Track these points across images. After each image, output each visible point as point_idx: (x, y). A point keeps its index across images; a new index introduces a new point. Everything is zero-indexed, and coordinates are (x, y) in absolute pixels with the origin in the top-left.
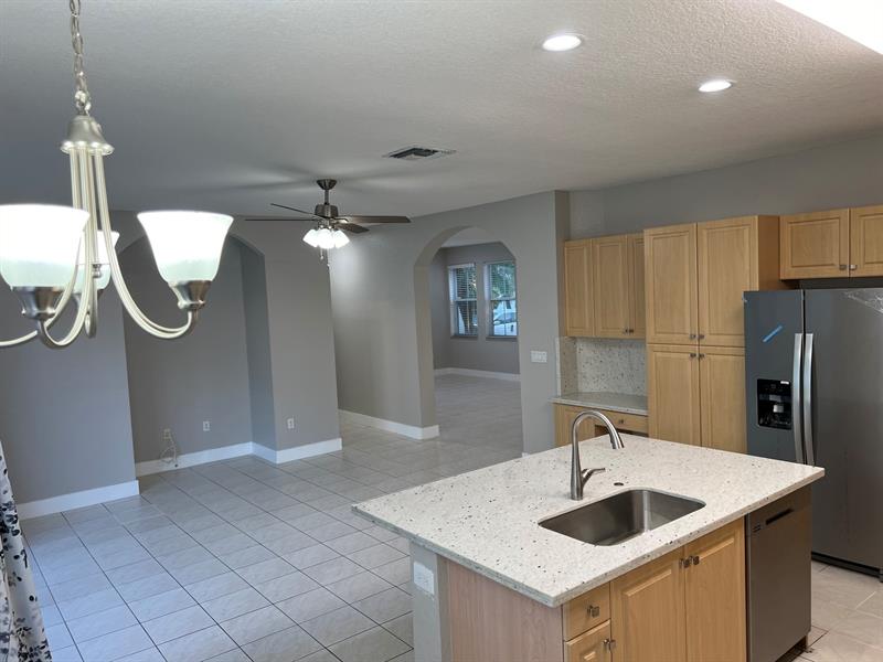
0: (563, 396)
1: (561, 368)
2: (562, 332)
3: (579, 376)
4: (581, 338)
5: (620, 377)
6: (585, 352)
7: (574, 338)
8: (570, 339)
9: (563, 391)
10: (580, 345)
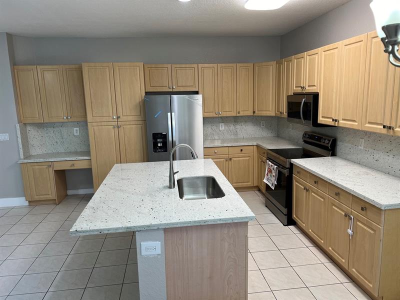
0: (24, 159)
1: (22, 142)
2: (20, 122)
3: (30, 146)
4: (29, 124)
5: (55, 144)
6: (32, 132)
7: (25, 124)
8: (23, 125)
9: (24, 155)
10: (29, 128)
